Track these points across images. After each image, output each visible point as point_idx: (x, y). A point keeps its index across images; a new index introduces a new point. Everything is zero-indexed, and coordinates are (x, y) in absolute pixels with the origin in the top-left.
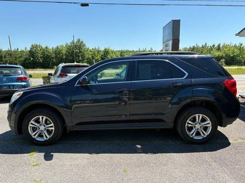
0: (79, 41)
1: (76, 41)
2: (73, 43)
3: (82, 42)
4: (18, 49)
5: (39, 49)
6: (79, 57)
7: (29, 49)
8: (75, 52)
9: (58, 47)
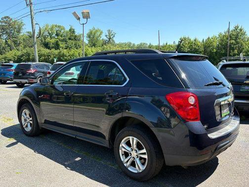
0: (236, 28)
1: (232, 28)
2: (229, 32)
3: (241, 30)
4: (166, 44)
5: (187, 42)
6: (233, 50)
7: (177, 43)
8: (229, 44)
9: (209, 38)
